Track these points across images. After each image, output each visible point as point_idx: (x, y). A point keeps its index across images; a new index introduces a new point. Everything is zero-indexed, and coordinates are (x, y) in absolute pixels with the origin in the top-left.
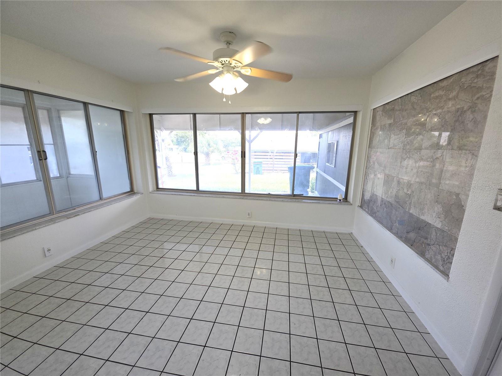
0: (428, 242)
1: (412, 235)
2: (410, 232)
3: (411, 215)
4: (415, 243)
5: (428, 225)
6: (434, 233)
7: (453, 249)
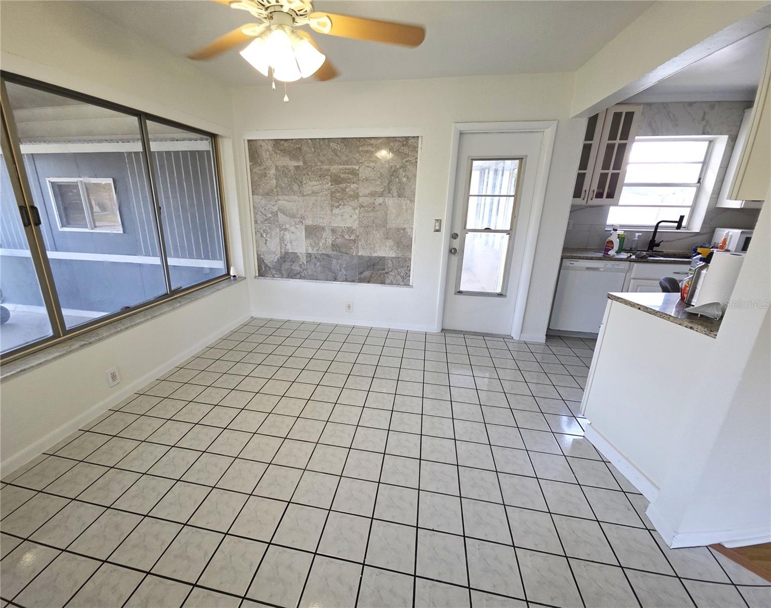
0: (386, 270)
1: (367, 274)
2: (364, 272)
3: (361, 257)
4: (372, 279)
5: (382, 259)
6: (390, 262)
7: (409, 267)
